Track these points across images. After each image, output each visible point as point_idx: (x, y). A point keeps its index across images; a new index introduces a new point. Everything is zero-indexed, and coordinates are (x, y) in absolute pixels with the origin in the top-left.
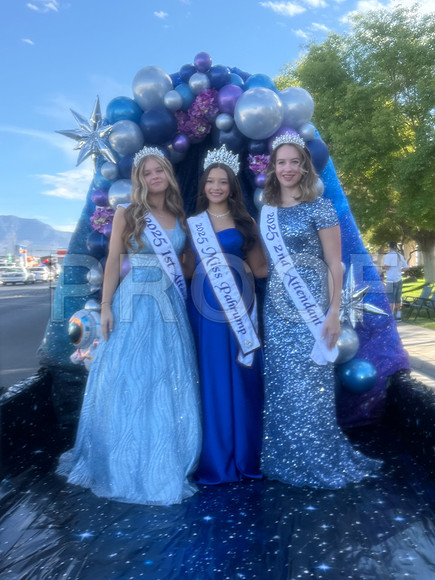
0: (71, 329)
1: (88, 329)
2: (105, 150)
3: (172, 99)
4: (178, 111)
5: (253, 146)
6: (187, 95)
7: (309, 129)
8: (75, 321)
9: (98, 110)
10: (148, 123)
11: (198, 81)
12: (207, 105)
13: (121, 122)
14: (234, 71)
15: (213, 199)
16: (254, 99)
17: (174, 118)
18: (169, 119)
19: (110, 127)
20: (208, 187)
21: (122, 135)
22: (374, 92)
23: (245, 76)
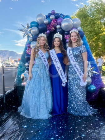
0: (22, 77)
1: (26, 77)
2: (30, 34)
3: (46, 21)
4: (47, 24)
5: (65, 33)
6: (49, 20)
7: (79, 28)
8: (22, 75)
9: (28, 24)
10: (40, 27)
11: (52, 17)
12: (54, 23)
13: (33, 27)
14: (61, 14)
15: (56, 46)
16: (66, 21)
17: (46, 26)
18: (45, 26)
19: (31, 28)
20: (55, 43)
21: (34, 30)
22: (95, 19)
23: (64, 16)
